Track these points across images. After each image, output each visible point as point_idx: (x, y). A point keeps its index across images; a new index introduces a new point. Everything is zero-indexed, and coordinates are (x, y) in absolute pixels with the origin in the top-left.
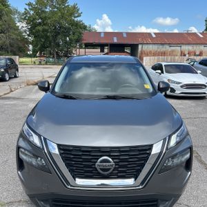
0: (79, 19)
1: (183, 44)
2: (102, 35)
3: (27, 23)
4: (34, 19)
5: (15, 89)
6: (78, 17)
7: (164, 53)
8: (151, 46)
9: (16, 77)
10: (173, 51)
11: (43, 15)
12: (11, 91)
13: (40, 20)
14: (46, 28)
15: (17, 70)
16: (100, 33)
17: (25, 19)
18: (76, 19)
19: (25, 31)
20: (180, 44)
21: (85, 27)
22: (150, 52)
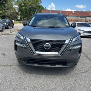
0: (40, 4)
1: (87, 16)
2: (51, 12)
3: (18, 6)
4: (21, 4)
5: (13, 32)
6: (40, 3)
7: (78, 20)
8: (72, 17)
9: (13, 28)
10: (82, 20)
11: (25, 2)
12: (11, 32)
13: (23, 5)
14: (26, 8)
15: (14, 25)
16: (50, 11)
17: (17, 4)
18: (39, 4)
19: (17, 9)
20: (85, 17)
21: (43, 8)
22: (72, 20)
